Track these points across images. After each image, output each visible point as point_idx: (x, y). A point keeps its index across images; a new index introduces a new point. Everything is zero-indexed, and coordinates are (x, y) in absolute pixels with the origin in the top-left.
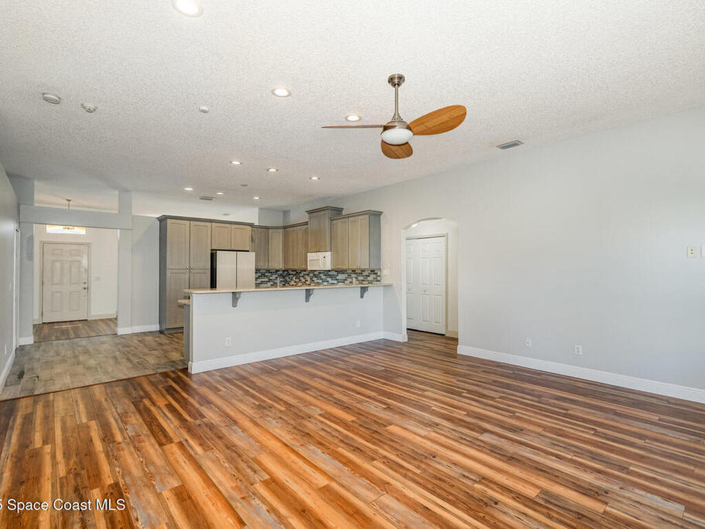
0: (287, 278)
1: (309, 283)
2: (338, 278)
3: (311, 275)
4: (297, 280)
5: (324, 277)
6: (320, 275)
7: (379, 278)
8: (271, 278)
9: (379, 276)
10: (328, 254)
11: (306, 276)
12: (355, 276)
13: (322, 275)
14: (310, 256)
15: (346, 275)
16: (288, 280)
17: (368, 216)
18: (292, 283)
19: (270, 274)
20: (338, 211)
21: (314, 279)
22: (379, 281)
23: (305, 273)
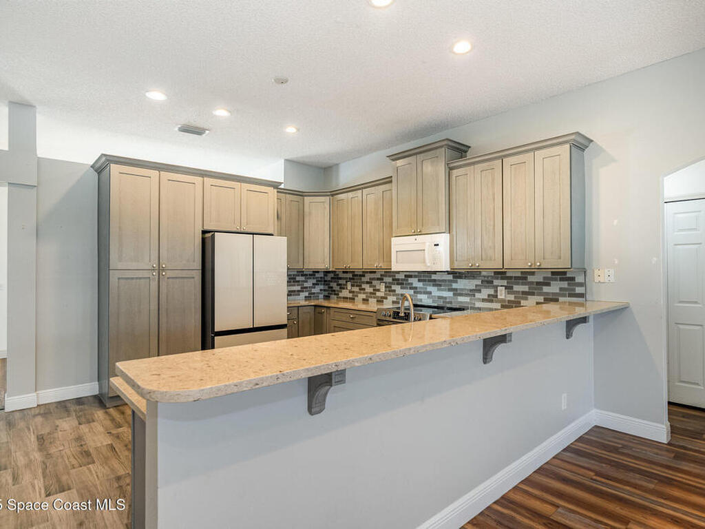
0: (334, 285)
1: (382, 294)
2: (454, 286)
3: (389, 280)
4: (356, 289)
5: (420, 285)
6: (410, 280)
7: (579, 290)
8: (306, 285)
9: (581, 285)
10: (443, 239)
11: (375, 282)
12: (505, 283)
13: (415, 282)
14: (398, 244)
15: (479, 282)
16: (336, 287)
17: (567, 146)
18: (345, 293)
19: (303, 278)
20: (460, 150)
21: (394, 287)
22: (582, 295)
23: (372, 276)
